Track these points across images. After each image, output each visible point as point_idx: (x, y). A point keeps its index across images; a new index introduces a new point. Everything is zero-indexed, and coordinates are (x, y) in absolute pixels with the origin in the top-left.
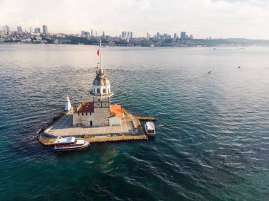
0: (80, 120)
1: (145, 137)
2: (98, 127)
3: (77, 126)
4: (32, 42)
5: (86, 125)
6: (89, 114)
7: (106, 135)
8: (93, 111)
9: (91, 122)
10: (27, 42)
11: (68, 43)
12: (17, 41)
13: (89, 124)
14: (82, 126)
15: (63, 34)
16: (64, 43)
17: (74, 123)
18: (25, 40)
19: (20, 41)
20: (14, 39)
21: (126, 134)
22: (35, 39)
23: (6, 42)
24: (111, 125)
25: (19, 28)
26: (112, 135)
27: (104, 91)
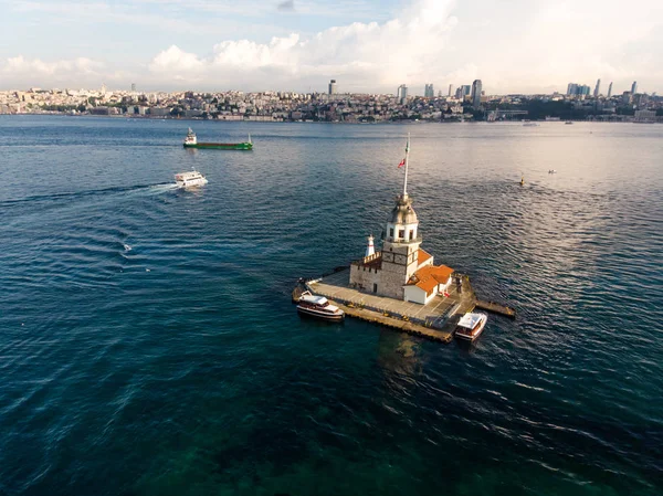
0: (360, 278)
1: (447, 336)
2: (383, 296)
3: (354, 287)
4: (442, 119)
5: (368, 290)
6: (373, 270)
7: (381, 311)
8: (380, 268)
9: (376, 286)
10: (432, 120)
11: (519, 118)
12: (413, 118)
13: (372, 287)
14: (361, 289)
15: (517, 96)
16: (509, 118)
17: (351, 281)
18: (428, 116)
19: (419, 117)
20: (410, 114)
21: (414, 321)
22: (449, 111)
23: (394, 119)
24: (407, 299)
25: (429, 89)
26: (390, 314)
27: (402, 234)
